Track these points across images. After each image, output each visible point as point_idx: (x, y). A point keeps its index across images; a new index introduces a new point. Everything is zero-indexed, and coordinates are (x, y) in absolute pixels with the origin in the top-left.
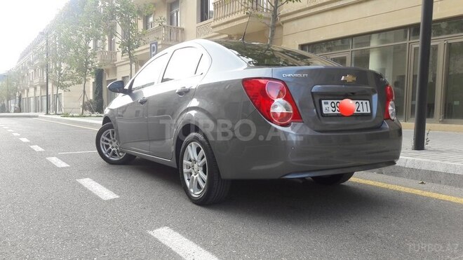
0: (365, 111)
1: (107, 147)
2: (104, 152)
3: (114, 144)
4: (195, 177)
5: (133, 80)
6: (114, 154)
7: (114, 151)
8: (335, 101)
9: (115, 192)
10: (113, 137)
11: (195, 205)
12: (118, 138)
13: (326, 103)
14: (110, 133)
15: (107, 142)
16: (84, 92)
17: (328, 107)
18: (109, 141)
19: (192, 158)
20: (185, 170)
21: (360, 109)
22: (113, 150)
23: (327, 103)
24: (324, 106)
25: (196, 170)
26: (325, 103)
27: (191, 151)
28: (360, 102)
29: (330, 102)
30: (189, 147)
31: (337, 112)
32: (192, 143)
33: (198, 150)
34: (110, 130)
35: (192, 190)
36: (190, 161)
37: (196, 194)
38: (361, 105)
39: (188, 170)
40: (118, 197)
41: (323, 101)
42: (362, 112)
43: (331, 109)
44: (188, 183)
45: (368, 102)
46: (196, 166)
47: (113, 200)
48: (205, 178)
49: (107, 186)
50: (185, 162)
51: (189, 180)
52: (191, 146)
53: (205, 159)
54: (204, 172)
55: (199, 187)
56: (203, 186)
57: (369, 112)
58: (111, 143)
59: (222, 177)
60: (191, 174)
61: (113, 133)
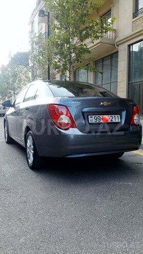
0: (117, 121)
8: (97, 116)
17: (92, 119)
20: (27, 150)
21: (113, 120)
23: (92, 117)
24: (90, 119)
26: (91, 117)
29: (93, 116)
31: (97, 122)
38: (114, 117)
41: (89, 116)
43: (94, 120)
45: (119, 116)
51: (28, 154)
57: (120, 121)
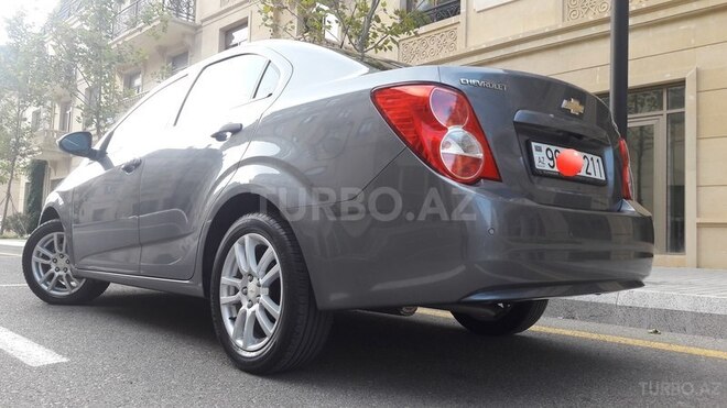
0: (598, 177)
1: (46, 268)
2: (38, 279)
3: (62, 262)
4: (249, 312)
5: (112, 133)
6: (59, 285)
7: (60, 277)
8: (553, 148)
9: (58, 350)
10: (61, 249)
11: (246, 375)
12: (70, 250)
13: (539, 149)
14: (55, 239)
15: (47, 258)
16: (9, 195)
17: (543, 157)
18: (51, 256)
19: (244, 269)
20: (225, 298)
21: (591, 170)
22: (57, 274)
24: (536, 155)
25: (251, 295)
26: (537, 149)
27: (241, 254)
28: (589, 156)
29: (544, 147)
30: (236, 246)
31: (556, 169)
32: (246, 237)
33: (260, 251)
34: (55, 234)
35: (240, 342)
36: (239, 276)
37: (251, 349)
38: (591, 162)
39: (233, 298)
40: (65, 360)
41: (533, 145)
42: (593, 176)
43: (547, 161)
44: (230, 328)
45: (600, 160)
46: (252, 286)
47: (55, 367)
48: (276, 311)
49: (39, 340)
50: (226, 279)
51: (233, 319)
52: (243, 245)
53: (277, 268)
54: (274, 296)
55: (259, 332)
56: (269, 329)
57: (603, 178)
58: (55, 261)
59: (320, 305)
60: (238, 305)
61: (61, 240)
